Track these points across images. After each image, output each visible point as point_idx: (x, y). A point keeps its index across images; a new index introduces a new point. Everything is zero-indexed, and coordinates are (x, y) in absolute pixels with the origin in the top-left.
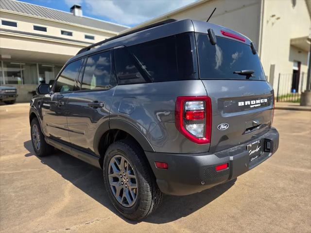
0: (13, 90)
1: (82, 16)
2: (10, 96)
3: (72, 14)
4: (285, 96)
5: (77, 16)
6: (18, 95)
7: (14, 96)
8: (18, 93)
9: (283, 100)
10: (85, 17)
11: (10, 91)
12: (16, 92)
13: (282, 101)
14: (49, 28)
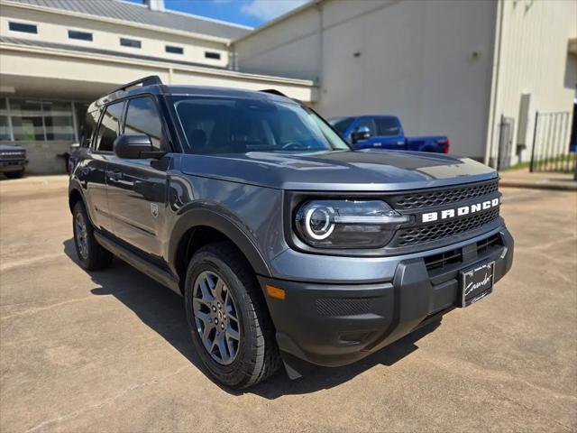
0: (18, 151)
1: (163, 9)
2: (10, 164)
3: (146, 6)
4: (552, 160)
5: (153, 11)
6: (27, 162)
7: (20, 162)
8: (28, 158)
9: (543, 168)
10: (169, 11)
11: (10, 154)
12: (23, 156)
13: (540, 171)
14: (96, 34)
